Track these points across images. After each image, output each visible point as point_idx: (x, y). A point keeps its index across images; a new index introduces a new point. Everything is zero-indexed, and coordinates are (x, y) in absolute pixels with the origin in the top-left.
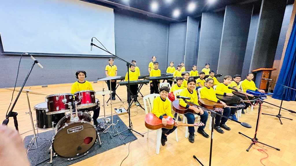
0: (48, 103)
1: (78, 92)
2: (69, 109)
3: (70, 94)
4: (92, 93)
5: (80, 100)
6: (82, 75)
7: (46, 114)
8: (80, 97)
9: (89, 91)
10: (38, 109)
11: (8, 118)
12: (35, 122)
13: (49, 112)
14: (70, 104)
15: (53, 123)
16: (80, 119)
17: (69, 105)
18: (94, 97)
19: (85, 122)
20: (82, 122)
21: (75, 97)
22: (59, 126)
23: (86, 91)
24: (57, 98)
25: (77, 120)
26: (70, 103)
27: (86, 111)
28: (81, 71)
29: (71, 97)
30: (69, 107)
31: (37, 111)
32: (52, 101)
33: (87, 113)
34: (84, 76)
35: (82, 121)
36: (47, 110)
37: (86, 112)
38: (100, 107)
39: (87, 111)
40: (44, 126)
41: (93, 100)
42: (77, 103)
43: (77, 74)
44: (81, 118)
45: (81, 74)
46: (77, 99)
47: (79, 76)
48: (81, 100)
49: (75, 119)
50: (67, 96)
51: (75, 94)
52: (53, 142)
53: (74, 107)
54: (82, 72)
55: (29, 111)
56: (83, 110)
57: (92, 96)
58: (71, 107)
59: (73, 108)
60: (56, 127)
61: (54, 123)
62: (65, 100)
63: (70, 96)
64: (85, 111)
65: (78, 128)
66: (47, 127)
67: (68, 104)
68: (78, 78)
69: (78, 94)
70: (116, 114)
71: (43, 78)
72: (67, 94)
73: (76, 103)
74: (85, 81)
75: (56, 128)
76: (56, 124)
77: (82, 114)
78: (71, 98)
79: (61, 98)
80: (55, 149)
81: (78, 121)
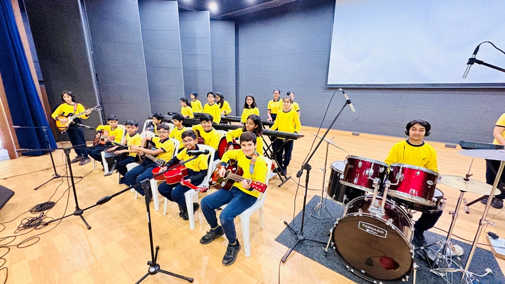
0: (347, 165)
1: (399, 165)
2: (373, 188)
3: (383, 164)
4: (433, 177)
5: (398, 181)
6: (418, 130)
7: (340, 181)
8: (399, 176)
9: (424, 169)
10: (334, 169)
11: (302, 170)
12: (327, 185)
13: (343, 180)
14: (376, 181)
15: (345, 198)
16: (386, 215)
17: (374, 182)
18: (433, 187)
19: (393, 228)
20: (387, 224)
21: (391, 171)
22: (350, 206)
23: (417, 168)
24: (360, 164)
25: (380, 215)
26: (378, 179)
27: (404, 206)
28: (419, 121)
29: (383, 168)
30: (373, 186)
31: (333, 171)
32: (352, 166)
33: (406, 210)
34: (424, 132)
35: (389, 221)
36: (342, 177)
37: (403, 208)
38: (441, 212)
39: (407, 206)
40: (334, 195)
41: (427, 192)
42: (389, 186)
43: (409, 126)
44: (389, 213)
45: (418, 127)
46: (392, 177)
47: (411, 132)
48: (400, 182)
49: (377, 211)
50: (377, 166)
51: (392, 167)
52: (335, 226)
53: (381, 189)
54: (421, 124)
55: (324, 168)
56: (399, 201)
57: (430, 182)
58: (377, 187)
59: (379, 190)
60: (347, 204)
61: (347, 197)
62: (371, 171)
63: (382, 166)
64: (402, 205)
65: (377, 229)
66: (336, 199)
67: (374, 180)
68: (408, 134)
69: (399, 168)
70: (488, 248)
71: (357, 122)
72: (377, 161)
73: (388, 184)
74: (423, 144)
75: (347, 207)
76: (349, 201)
77: (393, 207)
78: (382, 170)
79: (367, 165)
80: (335, 237)
81: (380, 217)
